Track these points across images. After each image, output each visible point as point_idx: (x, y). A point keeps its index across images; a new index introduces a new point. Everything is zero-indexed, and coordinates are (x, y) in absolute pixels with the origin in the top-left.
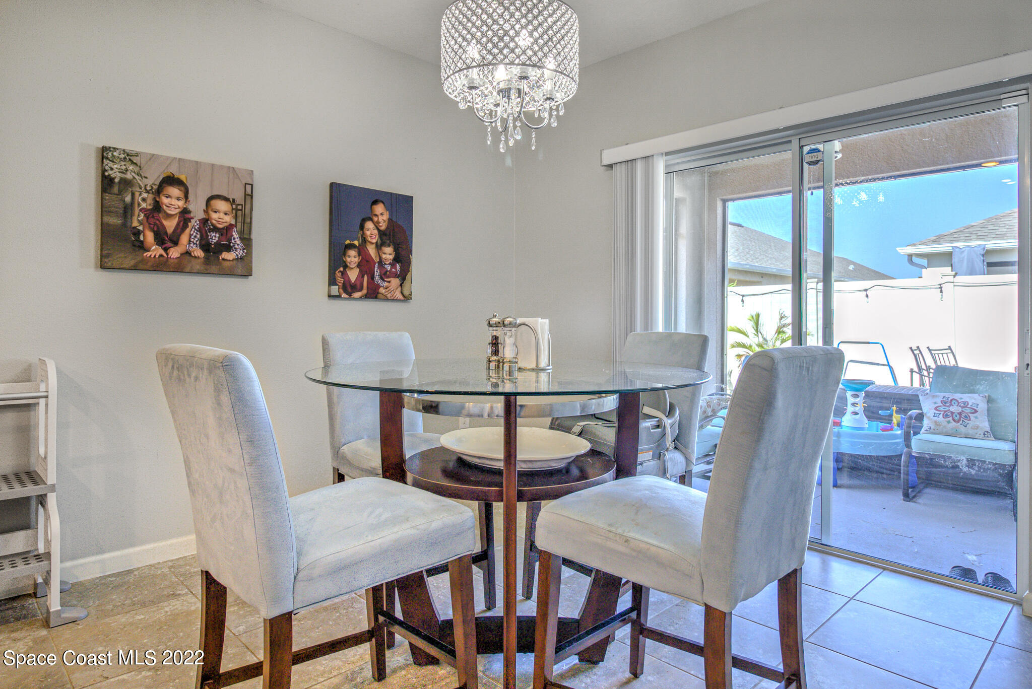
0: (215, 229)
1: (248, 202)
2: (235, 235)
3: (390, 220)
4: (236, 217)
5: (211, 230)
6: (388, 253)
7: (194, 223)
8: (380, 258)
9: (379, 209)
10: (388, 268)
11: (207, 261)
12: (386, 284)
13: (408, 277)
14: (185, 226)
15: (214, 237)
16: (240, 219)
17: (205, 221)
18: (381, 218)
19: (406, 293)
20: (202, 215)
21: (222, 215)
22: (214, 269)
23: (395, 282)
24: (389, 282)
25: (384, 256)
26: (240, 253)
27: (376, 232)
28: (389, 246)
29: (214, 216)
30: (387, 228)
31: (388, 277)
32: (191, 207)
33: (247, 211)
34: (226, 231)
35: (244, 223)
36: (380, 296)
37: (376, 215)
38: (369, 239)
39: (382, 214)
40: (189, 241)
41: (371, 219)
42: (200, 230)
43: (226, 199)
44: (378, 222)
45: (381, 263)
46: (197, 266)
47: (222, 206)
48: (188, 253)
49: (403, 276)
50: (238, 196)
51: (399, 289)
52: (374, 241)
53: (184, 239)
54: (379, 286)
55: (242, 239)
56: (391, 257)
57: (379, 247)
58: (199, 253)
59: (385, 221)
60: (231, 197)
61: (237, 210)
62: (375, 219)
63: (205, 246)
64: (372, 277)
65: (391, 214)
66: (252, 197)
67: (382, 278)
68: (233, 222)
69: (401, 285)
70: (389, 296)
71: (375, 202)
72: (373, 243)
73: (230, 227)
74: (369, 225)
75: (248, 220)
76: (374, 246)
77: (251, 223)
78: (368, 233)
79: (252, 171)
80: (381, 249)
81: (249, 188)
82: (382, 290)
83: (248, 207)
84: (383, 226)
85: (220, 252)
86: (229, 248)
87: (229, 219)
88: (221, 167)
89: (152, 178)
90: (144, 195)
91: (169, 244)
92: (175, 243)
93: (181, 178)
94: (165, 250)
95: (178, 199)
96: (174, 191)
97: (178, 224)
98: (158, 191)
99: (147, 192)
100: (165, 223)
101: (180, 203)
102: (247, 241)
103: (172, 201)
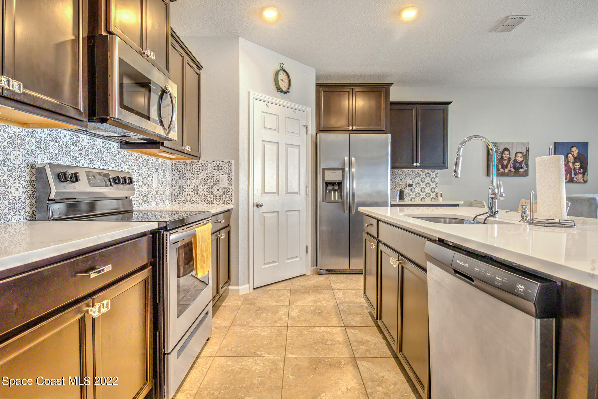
0: (518, 162)
1: (527, 153)
2: (523, 164)
3: (578, 153)
4: (524, 158)
5: (517, 163)
6: (578, 165)
7: (512, 161)
8: (574, 167)
9: (574, 149)
10: (578, 171)
11: (515, 172)
12: (577, 177)
13: (586, 174)
14: (509, 162)
15: (517, 165)
16: (525, 159)
17: (515, 160)
18: (574, 153)
19: (585, 180)
20: (514, 159)
21: (520, 158)
22: (517, 174)
23: (580, 176)
24: (578, 176)
25: (576, 166)
26: (525, 169)
27: (573, 158)
28: (578, 162)
29: (517, 158)
30: (577, 156)
31: (578, 174)
32: (511, 157)
33: (527, 156)
34: (521, 163)
35: (526, 159)
36: (574, 181)
37: (573, 152)
38: (570, 161)
39: (575, 151)
40: (510, 167)
41: (571, 153)
42: (513, 163)
43: (521, 153)
44: (574, 154)
45: (575, 169)
46: (513, 174)
47: (520, 155)
48: (510, 170)
49: (584, 174)
50: (524, 151)
51: (582, 178)
52: (572, 161)
53: (509, 166)
54: (573, 178)
55: (525, 165)
56: (579, 167)
57: (574, 163)
58: (513, 170)
59: (576, 153)
60: (522, 152)
61: (524, 156)
62: (572, 153)
63: (515, 168)
64: (571, 175)
65: (579, 150)
66: (528, 151)
67: (575, 175)
68: (523, 160)
69: (583, 177)
70: (578, 181)
71: (572, 147)
72: (571, 162)
73: (522, 161)
74: (570, 155)
75: (527, 159)
76: (572, 163)
77: (528, 159)
78: (569, 158)
79: (529, 143)
80: (574, 164)
81: (528, 148)
82: (575, 179)
83: (527, 154)
84: (576, 155)
85: (519, 170)
86: (521, 168)
87: (522, 159)
88: (520, 143)
89: (501, 149)
90: (499, 155)
91: (505, 168)
92: (507, 168)
93: (509, 148)
94: (504, 170)
95: (507, 155)
96: (507, 152)
97: (507, 162)
98: (503, 153)
99: (499, 154)
100: (504, 162)
101: (508, 156)
102: (527, 165)
103: (506, 155)
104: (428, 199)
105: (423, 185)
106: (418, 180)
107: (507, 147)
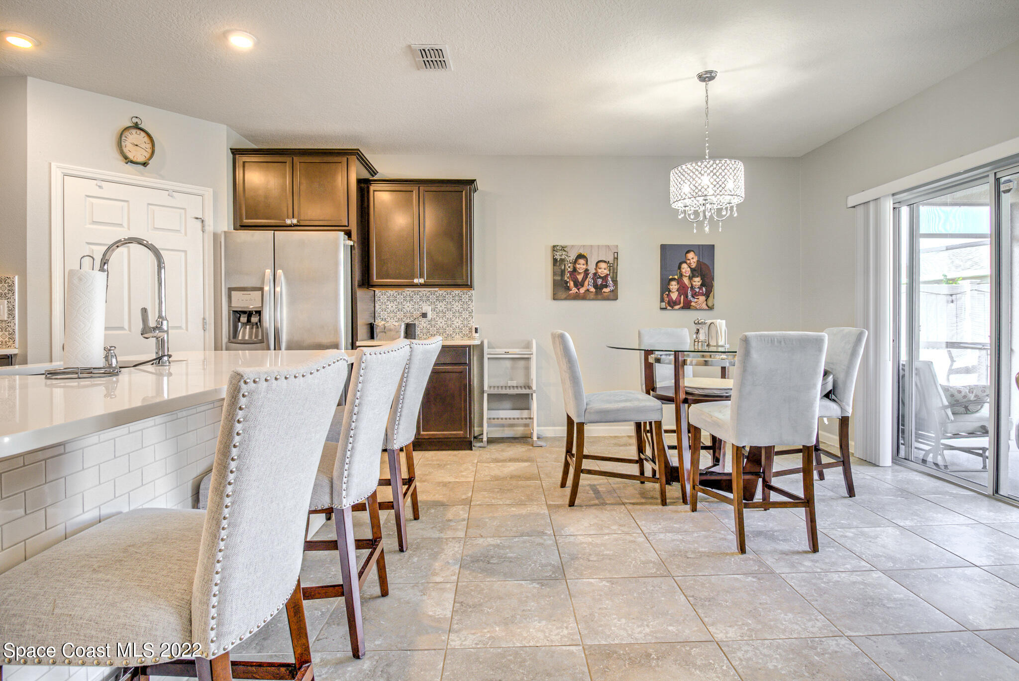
0: (600, 277)
1: (616, 262)
2: (609, 279)
3: (698, 261)
4: (610, 270)
5: (598, 278)
6: (697, 281)
7: (591, 275)
8: (692, 285)
9: (691, 255)
10: (697, 290)
11: (596, 293)
12: (696, 300)
13: (711, 295)
14: (587, 277)
15: (600, 281)
16: (611, 271)
17: (595, 274)
18: (692, 261)
19: (710, 304)
20: (594, 271)
21: (603, 270)
22: (599, 297)
23: (702, 298)
24: (698, 299)
25: (694, 283)
26: (612, 288)
27: (689, 269)
28: (698, 277)
29: (599, 271)
30: (696, 267)
31: (698, 296)
32: (589, 268)
33: (615, 266)
34: (605, 278)
35: (613, 272)
36: (691, 307)
37: (689, 259)
38: (684, 274)
39: (693, 258)
40: (589, 285)
41: (686, 263)
42: (593, 279)
43: (605, 262)
44: (690, 263)
45: (692, 287)
46: (592, 296)
47: (603, 265)
48: (588, 290)
49: (707, 295)
50: (610, 259)
51: (705, 302)
52: (688, 275)
53: (586, 283)
54: (691, 302)
55: (613, 281)
56: (699, 284)
57: (690, 278)
58: (593, 290)
59: (694, 262)
60: (607, 261)
61: (610, 266)
62: (688, 262)
63: (596, 286)
64: (686, 296)
65: (699, 257)
66: (617, 258)
67: (693, 297)
68: (608, 273)
69: (706, 300)
70: (698, 307)
71: (688, 252)
72: (687, 276)
73: (607, 275)
74: (684, 266)
75: (616, 271)
76: (687, 278)
77: (617, 272)
78: (684, 271)
79: (617, 246)
80: (692, 279)
81: (616, 254)
82: (693, 304)
83: (615, 264)
84: (694, 265)
85: (602, 289)
86: (606, 286)
87: (607, 272)
88: (602, 246)
89: (573, 257)
90: (569, 265)
91: (580, 287)
92: (583, 286)
93: (585, 254)
94: (578, 289)
95: (583, 265)
96: (582, 261)
97: (583, 277)
98: (575, 262)
99: (570, 263)
100: (578, 277)
101: (584, 267)
102: (615, 282)
103: (581, 266)
104: (457, 336)
105: (449, 315)
106: (441, 306)
107: (582, 252)
